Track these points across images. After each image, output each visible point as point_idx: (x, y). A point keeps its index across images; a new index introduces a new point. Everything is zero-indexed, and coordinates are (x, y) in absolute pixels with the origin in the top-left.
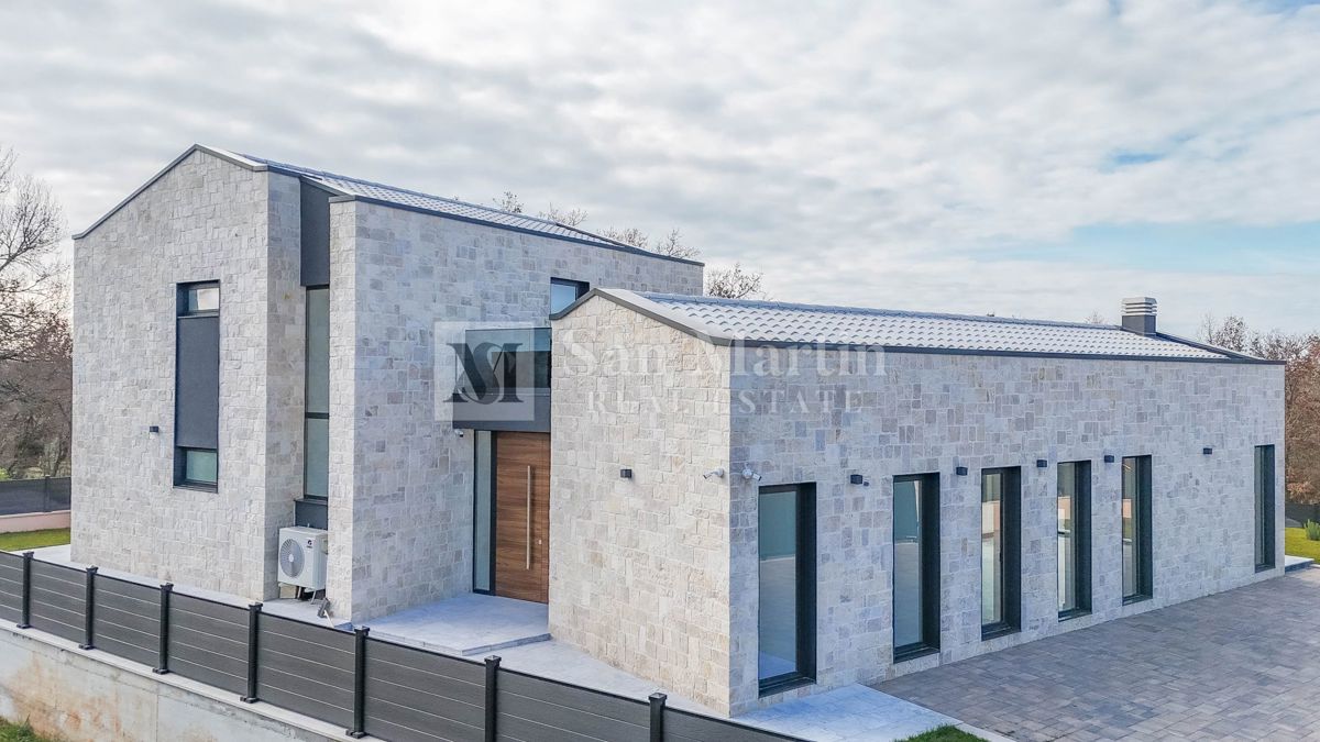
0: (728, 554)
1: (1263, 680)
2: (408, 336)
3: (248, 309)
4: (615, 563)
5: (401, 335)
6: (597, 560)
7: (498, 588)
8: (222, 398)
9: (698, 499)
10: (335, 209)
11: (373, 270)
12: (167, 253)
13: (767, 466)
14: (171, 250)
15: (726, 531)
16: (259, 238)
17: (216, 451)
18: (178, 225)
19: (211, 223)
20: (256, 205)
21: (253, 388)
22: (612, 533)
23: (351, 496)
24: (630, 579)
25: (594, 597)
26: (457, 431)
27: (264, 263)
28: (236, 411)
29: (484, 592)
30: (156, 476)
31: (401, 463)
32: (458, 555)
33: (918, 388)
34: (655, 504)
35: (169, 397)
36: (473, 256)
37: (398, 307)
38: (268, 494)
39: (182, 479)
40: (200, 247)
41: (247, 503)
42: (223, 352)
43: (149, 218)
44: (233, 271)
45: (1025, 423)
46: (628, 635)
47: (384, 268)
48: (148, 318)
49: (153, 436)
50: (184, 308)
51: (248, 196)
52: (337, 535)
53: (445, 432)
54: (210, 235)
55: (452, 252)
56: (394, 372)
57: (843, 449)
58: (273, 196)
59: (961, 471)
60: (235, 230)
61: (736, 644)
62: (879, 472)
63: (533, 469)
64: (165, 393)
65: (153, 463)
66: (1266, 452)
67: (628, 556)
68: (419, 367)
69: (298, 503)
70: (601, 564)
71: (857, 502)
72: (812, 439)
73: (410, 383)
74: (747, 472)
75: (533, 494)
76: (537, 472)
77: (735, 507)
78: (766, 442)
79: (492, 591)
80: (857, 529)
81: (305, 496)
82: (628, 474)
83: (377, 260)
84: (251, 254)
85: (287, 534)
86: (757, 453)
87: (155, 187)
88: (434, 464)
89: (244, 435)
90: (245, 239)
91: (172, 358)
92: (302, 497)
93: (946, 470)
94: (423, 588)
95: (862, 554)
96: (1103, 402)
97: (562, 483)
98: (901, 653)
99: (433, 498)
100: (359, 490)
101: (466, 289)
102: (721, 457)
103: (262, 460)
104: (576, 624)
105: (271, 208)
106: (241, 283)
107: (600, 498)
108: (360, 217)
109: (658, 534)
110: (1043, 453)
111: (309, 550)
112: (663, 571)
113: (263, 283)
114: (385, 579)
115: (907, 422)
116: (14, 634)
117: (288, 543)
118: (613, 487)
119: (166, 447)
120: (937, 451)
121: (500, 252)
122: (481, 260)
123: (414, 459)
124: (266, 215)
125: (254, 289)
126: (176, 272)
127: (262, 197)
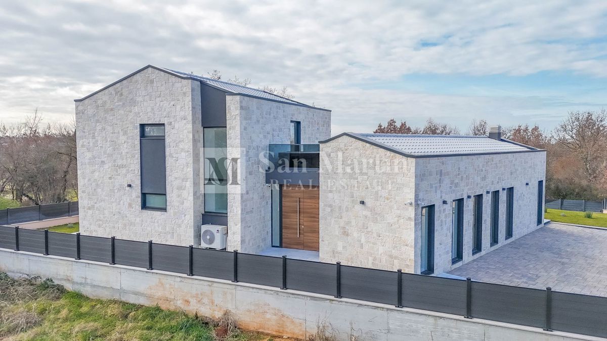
0: (414, 231)
1: (563, 264)
2: (254, 149)
3: (181, 136)
4: (355, 235)
5: (252, 148)
6: (346, 233)
7: (283, 245)
8: (167, 173)
9: (399, 212)
10: (228, 98)
11: (244, 122)
12: (133, 111)
13: (423, 200)
14: (136, 109)
15: (413, 223)
16: (187, 107)
17: (165, 195)
18: (139, 99)
19: (158, 99)
20: (185, 94)
21: (185, 169)
22: (353, 223)
23: (240, 212)
24: (363, 240)
25: (344, 247)
26: (267, 185)
27: (190, 118)
28: (176, 178)
29: (277, 247)
30: (130, 205)
31: (253, 198)
32: (268, 232)
33: (459, 168)
34: (376, 214)
35: (136, 172)
36: (270, 115)
37: (251, 137)
38: (194, 212)
39: (144, 206)
40: (153, 109)
41: (183, 216)
42: (167, 153)
43: (121, 95)
44: (172, 120)
45: (484, 179)
46: (363, 260)
47: (247, 121)
48: (123, 138)
49: (128, 188)
50: (143, 135)
51: (179, 89)
52: (232, 228)
53: (264, 186)
54: (158, 105)
55: (264, 113)
56: (250, 163)
57: (441, 192)
58: (193, 90)
59: (469, 197)
60: (172, 103)
61: (415, 262)
62: (450, 198)
63: (299, 199)
64: (134, 170)
65: (128, 200)
66: (540, 183)
67: (363, 232)
68: (257, 160)
69: (203, 214)
70: (348, 235)
71: (444, 210)
72: (434, 189)
73: (254, 166)
74: (419, 202)
75: (299, 209)
76: (301, 200)
77: (416, 214)
78: (423, 191)
79: (281, 246)
80: (444, 219)
81: (205, 212)
82: (363, 203)
83: (246, 119)
84: (182, 113)
85: (204, 228)
86: (421, 196)
87: (125, 82)
88: (261, 198)
89: (180, 188)
90: (178, 107)
91: (138, 156)
92: (204, 213)
93: (465, 197)
94: (259, 246)
95: (445, 228)
96: (503, 169)
97: (325, 205)
98: (454, 262)
99: (261, 211)
100: (242, 210)
101: (268, 128)
102: (411, 197)
103: (191, 198)
104: (335, 257)
105: (192, 95)
106: (177, 126)
107: (347, 211)
108: (241, 102)
109: (378, 224)
110: (488, 189)
111: (218, 234)
112: (381, 238)
113: (190, 126)
114: (249, 244)
115: (456, 181)
116: (146, 272)
117: (206, 232)
118: (354, 207)
119: (136, 193)
120: (463, 190)
121: (277, 112)
122: (272, 115)
123: (256, 196)
124: (190, 98)
125: (185, 128)
126: (139, 119)
127: (188, 90)
